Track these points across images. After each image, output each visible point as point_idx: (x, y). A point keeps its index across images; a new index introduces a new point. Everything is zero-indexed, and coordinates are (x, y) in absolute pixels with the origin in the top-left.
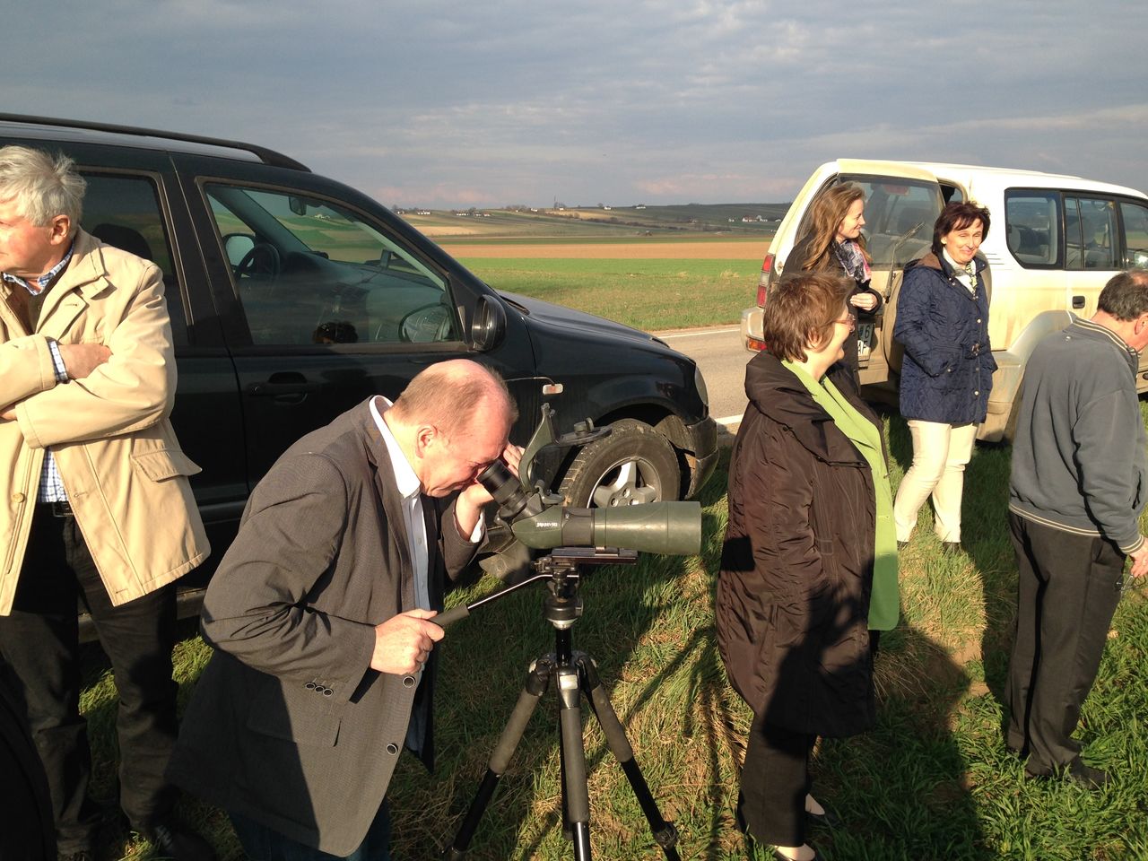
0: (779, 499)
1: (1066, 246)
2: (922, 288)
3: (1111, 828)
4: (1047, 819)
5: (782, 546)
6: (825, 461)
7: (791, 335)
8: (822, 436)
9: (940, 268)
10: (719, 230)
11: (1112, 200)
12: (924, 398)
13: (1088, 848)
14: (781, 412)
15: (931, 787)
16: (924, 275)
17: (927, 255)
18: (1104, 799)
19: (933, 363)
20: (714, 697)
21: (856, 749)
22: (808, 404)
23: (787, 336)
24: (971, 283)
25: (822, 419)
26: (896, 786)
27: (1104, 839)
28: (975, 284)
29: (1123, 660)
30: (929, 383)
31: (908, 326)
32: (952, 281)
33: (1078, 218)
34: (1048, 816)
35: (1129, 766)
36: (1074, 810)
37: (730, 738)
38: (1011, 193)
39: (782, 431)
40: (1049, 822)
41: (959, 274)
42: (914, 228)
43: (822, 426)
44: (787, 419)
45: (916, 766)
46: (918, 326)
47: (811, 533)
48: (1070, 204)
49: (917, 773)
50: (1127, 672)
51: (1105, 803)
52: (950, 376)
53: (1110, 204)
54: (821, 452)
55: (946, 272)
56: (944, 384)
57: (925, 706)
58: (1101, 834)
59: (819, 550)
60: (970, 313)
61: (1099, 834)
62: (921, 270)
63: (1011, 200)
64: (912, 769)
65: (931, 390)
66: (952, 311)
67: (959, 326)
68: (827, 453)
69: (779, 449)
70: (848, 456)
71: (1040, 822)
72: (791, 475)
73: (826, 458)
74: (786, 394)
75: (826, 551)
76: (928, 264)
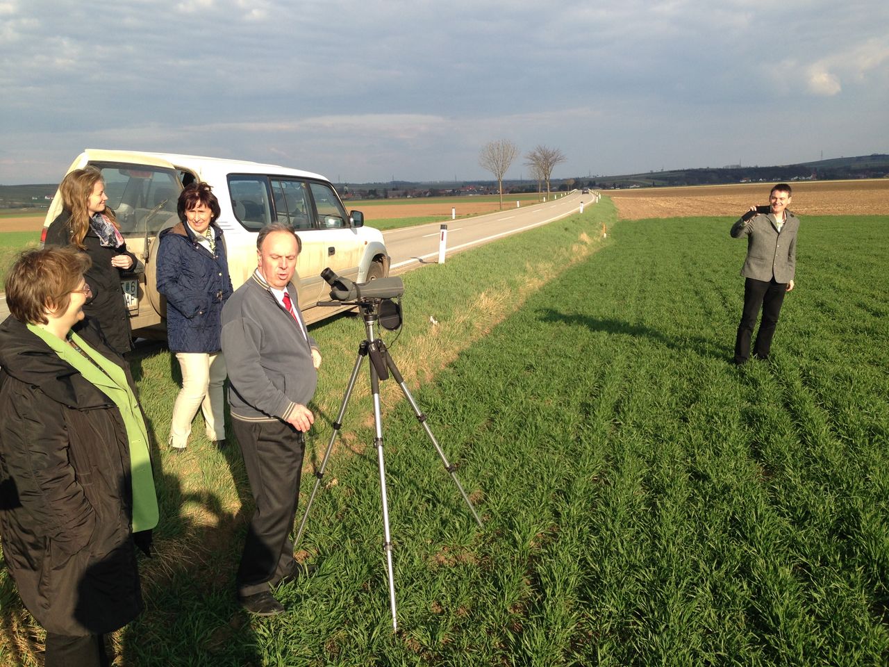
0: (36, 447)
1: (277, 215)
2: (173, 251)
3: (337, 624)
4: (294, 631)
5: (45, 486)
6: (75, 408)
7: (28, 303)
8: (70, 388)
9: (186, 235)
10: (25, 206)
11: (304, 182)
12: (184, 336)
13: (323, 644)
14: (29, 374)
15: (210, 634)
16: (174, 240)
17: (177, 225)
18: (331, 603)
19: (189, 307)
20: (15, 619)
21: (150, 623)
22: (54, 362)
23: (25, 303)
24: (210, 246)
25: (68, 374)
26: (183, 642)
27: (333, 633)
28: (213, 247)
29: (341, 499)
30: (186, 323)
31: (166, 281)
32: (196, 246)
33: (283, 195)
34: (295, 628)
35: (347, 574)
36: (312, 618)
37: (34, 649)
38: (231, 177)
39: (31, 389)
40: (295, 633)
41: (200, 240)
42: (160, 203)
43: (69, 379)
44: (34, 379)
45: (197, 622)
46: (175, 280)
47: (71, 470)
48: (275, 184)
49: (198, 627)
50: (344, 507)
51: (333, 605)
52: (202, 317)
53: (303, 184)
54: (71, 402)
55: (190, 239)
56: (198, 323)
57: (204, 572)
58: (331, 630)
59: (80, 482)
60: (212, 269)
61: (329, 630)
62: (172, 237)
63: (231, 182)
64: (194, 626)
65: (189, 329)
66: (199, 268)
67: (205, 279)
68: (76, 402)
69: (30, 405)
70: (97, 401)
71: (290, 635)
72: (44, 427)
73: (76, 406)
74: (31, 357)
75: (86, 482)
76: (177, 231)
